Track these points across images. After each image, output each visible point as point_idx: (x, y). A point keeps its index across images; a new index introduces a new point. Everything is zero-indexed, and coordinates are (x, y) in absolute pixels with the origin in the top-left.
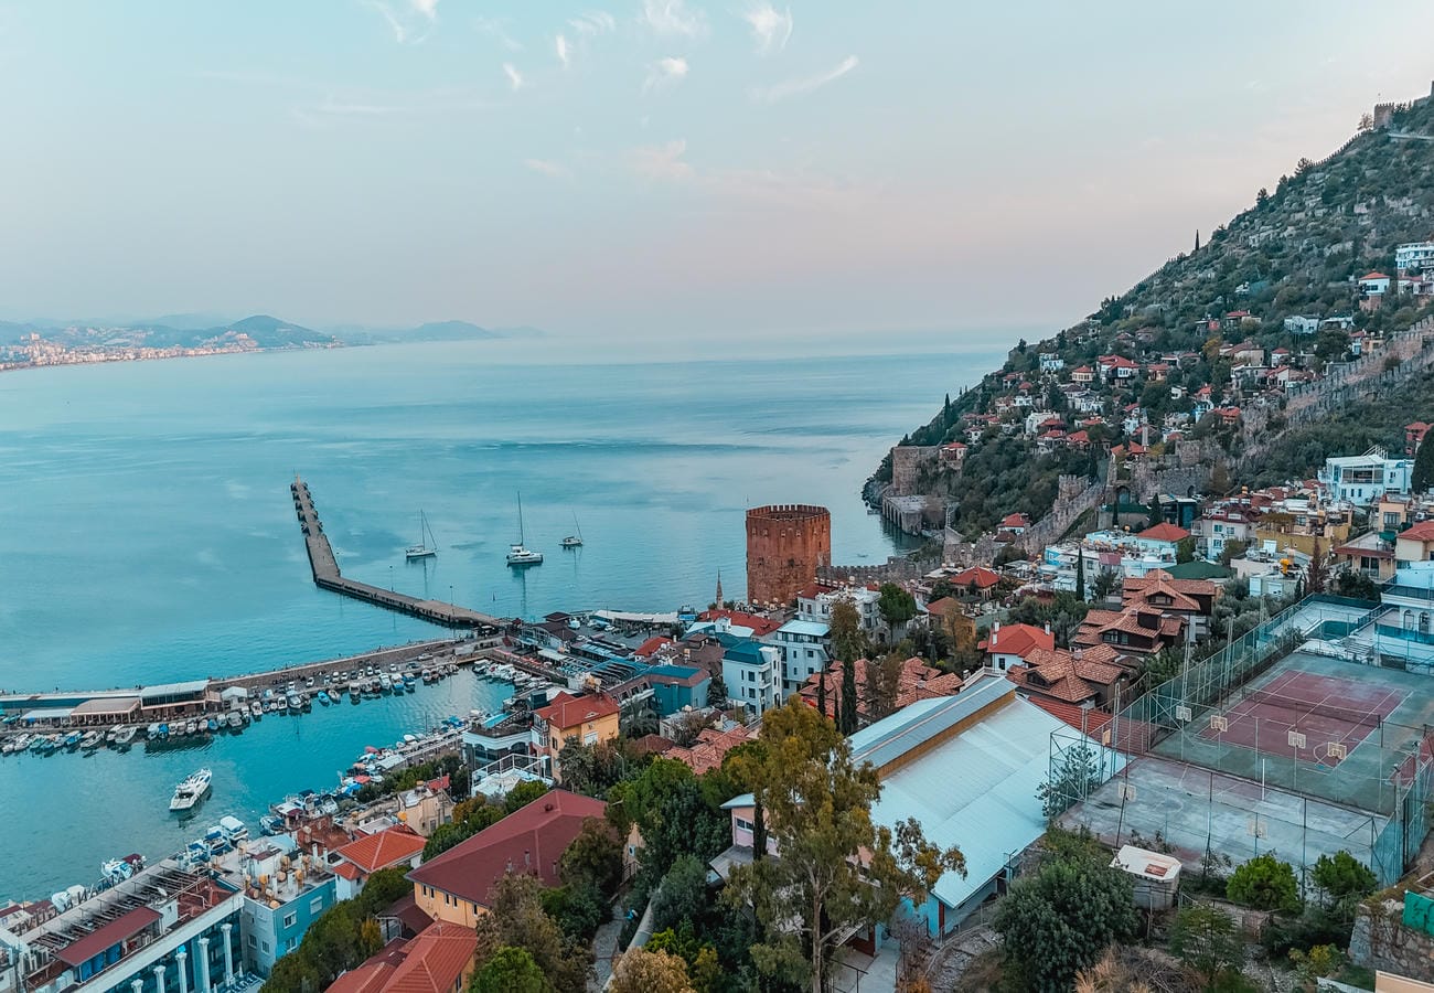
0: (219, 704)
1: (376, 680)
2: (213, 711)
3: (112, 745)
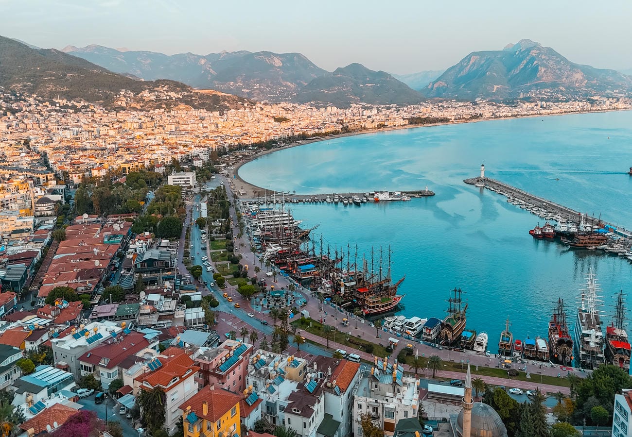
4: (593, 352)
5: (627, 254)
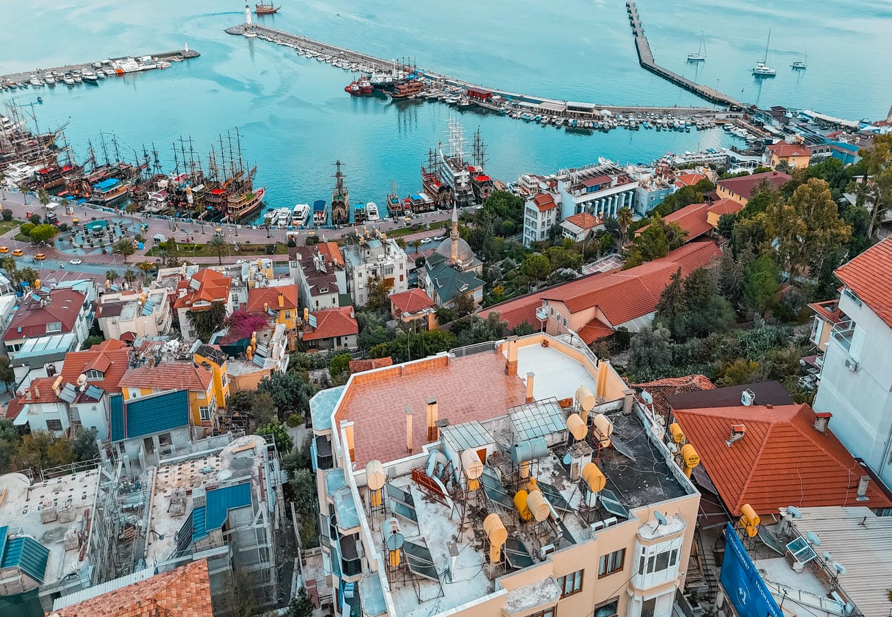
0: (599, 117)
1: (672, 122)
2: (595, 119)
3: (554, 124)
4: (465, 192)
5: (444, 97)
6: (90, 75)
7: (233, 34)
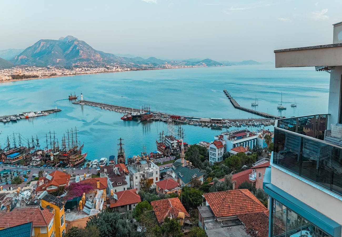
0: (224, 123)
1: (253, 123)
3: (207, 126)
4: (176, 149)
5: (161, 119)
6: (14, 118)
7: (75, 104)
